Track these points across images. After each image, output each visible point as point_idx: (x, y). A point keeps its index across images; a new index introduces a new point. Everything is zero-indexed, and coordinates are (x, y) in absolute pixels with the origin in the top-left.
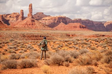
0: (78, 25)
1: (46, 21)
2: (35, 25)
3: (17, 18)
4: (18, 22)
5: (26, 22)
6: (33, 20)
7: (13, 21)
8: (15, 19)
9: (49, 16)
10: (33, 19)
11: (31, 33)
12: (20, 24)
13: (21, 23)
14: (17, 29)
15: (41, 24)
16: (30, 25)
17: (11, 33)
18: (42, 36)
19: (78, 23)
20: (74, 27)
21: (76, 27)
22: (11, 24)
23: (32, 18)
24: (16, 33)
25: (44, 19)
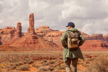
0: (99, 42)
1: (54, 38)
2: (38, 43)
3: (13, 35)
4: (14, 40)
5: (25, 39)
6: (35, 37)
7: (7, 39)
8: (9, 36)
9: (57, 31)
10: (35, 35)
11: (37, 55)
12: (16, 43)
13: (18, 42)
14: (14, 49)
15: (47, 42)
16: (31, 43)
17: (9, 55)
18: (53, 58)
19: (99, 40)
20: (93, 46)
21: (96, 46)
22: (3, 43)
23: (33, 34)
24: (16, 55)
25: (50, 36)
